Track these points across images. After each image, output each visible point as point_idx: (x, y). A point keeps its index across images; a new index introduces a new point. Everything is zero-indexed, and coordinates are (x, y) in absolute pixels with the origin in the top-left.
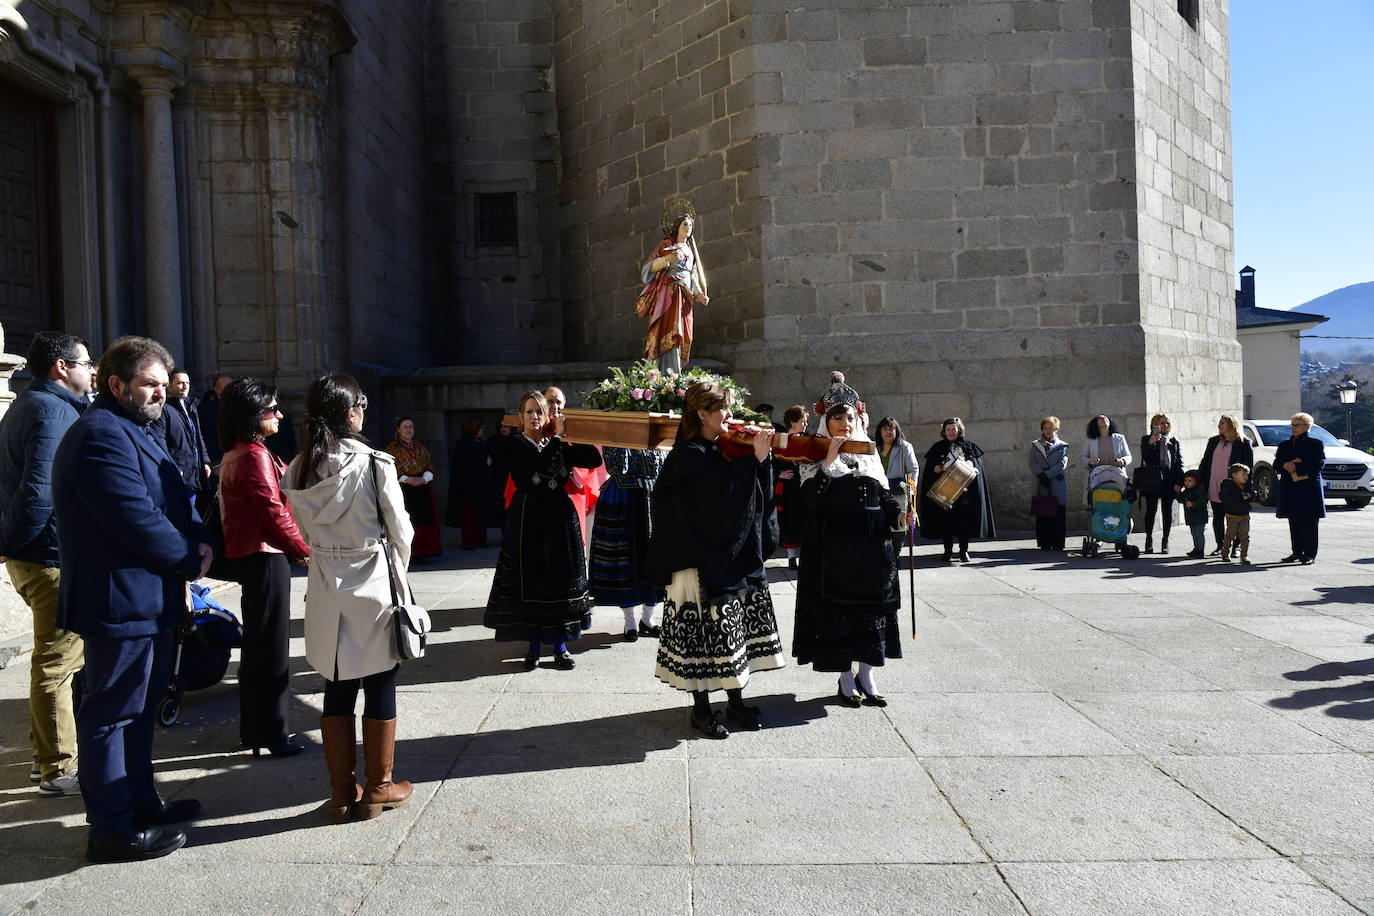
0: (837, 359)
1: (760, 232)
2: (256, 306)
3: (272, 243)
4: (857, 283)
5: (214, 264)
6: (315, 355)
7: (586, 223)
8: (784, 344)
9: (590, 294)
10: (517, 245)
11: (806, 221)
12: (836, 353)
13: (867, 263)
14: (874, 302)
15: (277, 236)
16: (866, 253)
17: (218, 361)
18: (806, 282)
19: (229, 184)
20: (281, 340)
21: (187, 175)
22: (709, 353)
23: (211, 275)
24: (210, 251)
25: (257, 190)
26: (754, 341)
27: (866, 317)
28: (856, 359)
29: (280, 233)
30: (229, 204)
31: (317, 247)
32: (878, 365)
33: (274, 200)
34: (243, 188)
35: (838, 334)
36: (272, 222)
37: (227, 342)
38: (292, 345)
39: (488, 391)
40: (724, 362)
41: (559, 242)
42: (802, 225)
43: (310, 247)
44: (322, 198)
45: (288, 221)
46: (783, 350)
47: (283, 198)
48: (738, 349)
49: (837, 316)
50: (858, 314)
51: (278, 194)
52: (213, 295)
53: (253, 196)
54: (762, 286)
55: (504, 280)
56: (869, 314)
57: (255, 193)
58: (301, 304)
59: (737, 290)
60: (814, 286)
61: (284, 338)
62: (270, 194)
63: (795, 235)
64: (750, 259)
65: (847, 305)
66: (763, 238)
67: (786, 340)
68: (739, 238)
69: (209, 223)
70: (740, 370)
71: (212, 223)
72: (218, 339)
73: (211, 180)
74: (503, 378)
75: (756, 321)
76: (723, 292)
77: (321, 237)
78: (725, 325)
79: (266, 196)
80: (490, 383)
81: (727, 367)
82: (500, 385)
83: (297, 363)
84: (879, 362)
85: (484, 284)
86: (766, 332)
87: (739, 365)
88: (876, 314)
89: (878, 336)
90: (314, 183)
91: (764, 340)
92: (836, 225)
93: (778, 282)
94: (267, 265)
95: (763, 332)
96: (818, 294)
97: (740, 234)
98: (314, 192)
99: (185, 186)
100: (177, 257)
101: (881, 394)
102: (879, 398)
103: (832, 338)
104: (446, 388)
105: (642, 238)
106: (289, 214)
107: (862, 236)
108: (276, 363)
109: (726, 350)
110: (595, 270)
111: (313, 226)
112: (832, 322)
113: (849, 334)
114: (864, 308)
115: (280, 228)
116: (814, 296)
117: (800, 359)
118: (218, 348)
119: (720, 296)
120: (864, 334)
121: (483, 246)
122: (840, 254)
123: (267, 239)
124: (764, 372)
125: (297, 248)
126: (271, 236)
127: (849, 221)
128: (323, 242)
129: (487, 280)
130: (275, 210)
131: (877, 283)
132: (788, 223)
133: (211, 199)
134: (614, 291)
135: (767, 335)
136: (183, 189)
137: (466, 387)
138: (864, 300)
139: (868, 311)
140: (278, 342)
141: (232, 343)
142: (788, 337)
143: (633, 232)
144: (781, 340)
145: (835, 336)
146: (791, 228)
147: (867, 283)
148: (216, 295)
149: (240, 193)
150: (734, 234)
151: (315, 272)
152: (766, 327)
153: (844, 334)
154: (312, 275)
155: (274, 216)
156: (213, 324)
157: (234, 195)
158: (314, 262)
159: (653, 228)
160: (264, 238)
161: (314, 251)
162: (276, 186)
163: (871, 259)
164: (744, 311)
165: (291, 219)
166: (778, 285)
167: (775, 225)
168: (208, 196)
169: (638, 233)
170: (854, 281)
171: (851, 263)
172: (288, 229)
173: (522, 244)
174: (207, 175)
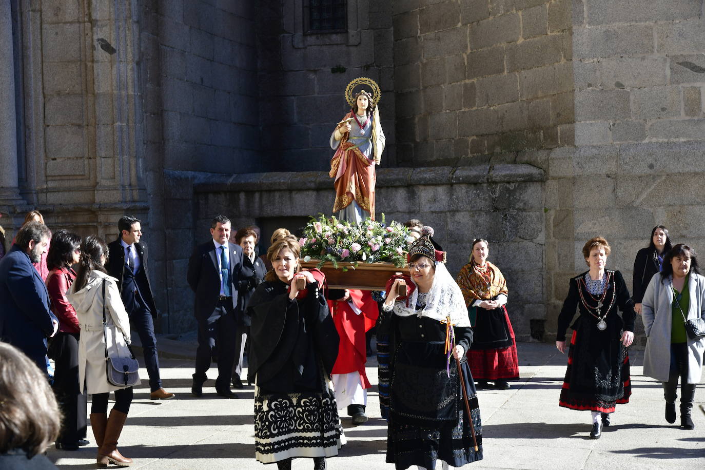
0: (651, 166)
1: (571, 34)
2: (79, 126)
3: (93, 67)
4: (675, 86)
5: (43, 88)
6: (130, 170)
7: (417, 10)
8: (595, 151)
9: (421, 88)
10: (347, 32)
11: (620, 21)
12: (650, 160)
13: (686, 64)
14: (692, 106)
15: (97, 62)
16: (684, 53)
17: (46, 176)
18: (619, 85)
19: (56, 15)
20: (101, 157)
21: (21, 9)
22: (526, 158)
23: (41, 97)
24: (40, 76)
25: (80, 20)
26: (566, 147)
27: (684, 121)
28: (672, 167)
29: (100, 58)
30: (57, 34)
31: (133, 69)
32: (696, 174)
33: (94, 29)
34: (68, 18)
35: (654, 140)
36: (93, 48)
37: (53, 159)
38: (110, 161)
39: (298, 197)
40: (540, 168)
41: (392, 28)
42: (616, 25)
43: (127, 69)
44: (138, 22)
45: (107, 47)
46: (594, 157)
47: (102, 26)
48: (552, 155)
49: (654, 121)
50: (675, 118)
51: (99, 23)
52: (42, 116)
53: (77, 25)
54: (574, 90)
55: (334, 71)
56: (688, 118)
57: (79, 22)
58: (118, 124)
59: (551, 93)
60: (628, 89)
61: (103, 155)
62: (91, 23)
63: (608, 36)
64: (563, 61)
65: (663, 109)
66: (574, 40)
67: (597, 147)
68: (554, 38)
69: (39, 51)
70: (554, 178)
71: (42, 50)
72: (46, 156)
73: (41, 11)
74: (313, 185)
75: (568, 126)
76: (540, 94)
77: (137, 59)
78: (542, 128)
79: (88, 25)
80: (300, 190)
81: (541, 174)
82: (310, 193)
83: (114, 178)
84: (697, 170)
85: (312, 76)
86: (577, 139)
87: (551, 173)
88: (696, 118)
89: (696, 142)
90: (130, 9)
91: (575, 146)
92: (652, 24)
93: (590, 85)
94: (87, 87)
95: (574, 138)
96: (632, 97)
97: (553, 34)
98: (130, 18)
99: (19, 18)
100: (13, 86)
101: (699, 204)
102: (697, 209)
103: (647, 144)
104: (257, 195)
105: (468, 31)
106: (108, 41)
107: (681, 35)
108: (96, 177)
109: (541, 156)
110: (425, 61)
111: (129, 50)
112: (647, 127)
113: (666, 140)
114: (683, 113)
115: (101, 54)
116: (628, 100)
117: (612, 167)
118: (46, 164)
119: (537, 98)
120: (682, 140)
121: (311, 35)
122: (656, 55)
123: (89, 64)
124: (574, 180)
125: (114, 71)
126: (93, 61)
127: (667, 20)
128: (138, 64)
129: (315, 71)
130: (95, 37)
131: (697, 85)
132: (602, 23)
133: (41, 29)
134: (442, 85)
135: (578, 142)
136: (17, 22)
137: (277, 194)
138: (682, 104)
139: (687, 115)
140: (98, 158)
141: (58, 160)
142: (600, 144)
143: (460, 25)
144: (593, 147)
145: (650, 142)
146: (605, 29)
147: (686, 85)
148: (45, 117)
149: (66, 23)
150: (549, 33)
151: (131, 92)
152: (577, 133)
153: (661, 140)
154: (128, 96)
155: (96, 43)
156: (42, 141)
157: (61, 24)
158: (130, 84)
159: (478, 21)
160: (85, 63)
161: (130, 73)
162: (96, 15)
163: (690, 60)
164: (559, 115)
165: (110, 45)
166: (591, 88)
167: (587, 26)
168: (39, 26)
169: (465, 25)
170: (672, 83)
171: (668, 64)
172: (107, 54)
173: (352, 32)
174: (38, 7)
